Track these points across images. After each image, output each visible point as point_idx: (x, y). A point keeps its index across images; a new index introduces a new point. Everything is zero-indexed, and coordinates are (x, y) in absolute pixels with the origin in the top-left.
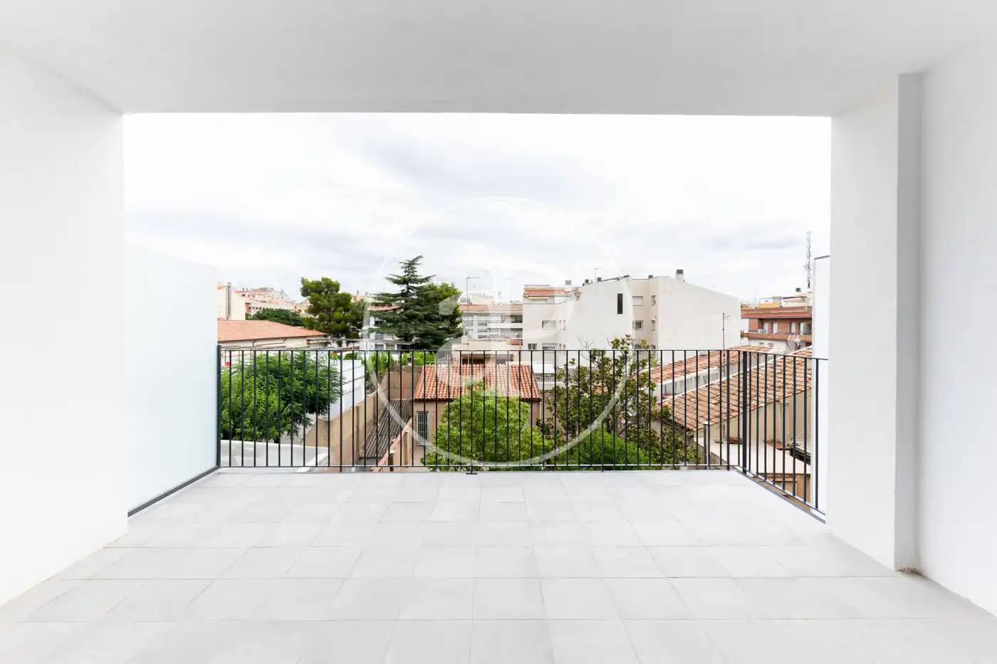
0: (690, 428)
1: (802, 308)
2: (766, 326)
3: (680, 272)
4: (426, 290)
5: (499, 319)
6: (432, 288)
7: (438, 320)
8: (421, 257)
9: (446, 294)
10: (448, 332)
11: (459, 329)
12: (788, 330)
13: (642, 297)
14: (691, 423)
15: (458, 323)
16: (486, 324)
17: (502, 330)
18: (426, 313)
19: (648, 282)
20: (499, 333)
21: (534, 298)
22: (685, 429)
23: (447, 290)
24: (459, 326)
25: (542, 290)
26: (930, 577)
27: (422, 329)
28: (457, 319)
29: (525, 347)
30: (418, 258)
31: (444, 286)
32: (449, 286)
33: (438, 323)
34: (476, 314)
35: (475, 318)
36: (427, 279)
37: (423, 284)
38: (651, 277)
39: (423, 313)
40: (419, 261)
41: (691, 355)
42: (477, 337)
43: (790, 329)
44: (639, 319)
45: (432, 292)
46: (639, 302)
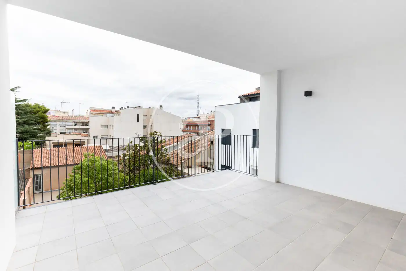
0: (176, 164)
1: (199, 121)
2: (189, 127)
3: (161, 106)
4: (24, 107)
5: (73, 124)
6: (28, 106)
7: (33, 124)
8: (19, 87)
9: (39, 110)
10: (41, 130)
11: (48, 129)
12: (195, 129)
13: (147, 115)
14: (176, 163)
15: (48, 126)
16: (65, 126)
17: (75, 129)
18: (24, 120)
19: (149, 110)
20: (73, 131)
21: (96, 114)
22: (174, 165)
23: (39, 108)
24: (48, 127)
25: (100, 111)
26: (282, 182)
27: (22, 129)
28: (47, 124)
29: (92, 137)
30: (17, 87)
31: (36, 105)
32: (40, 105)
33: (34, 125)
34: (58, 121)
35: (58, 123)
36: (24, 100)
37: (20, 103)
38: (150, 107)
39: (22, 120)
40: (17, 90)
41: (168, 138)
42: (59, 133)
43: (196, 128)
44: (146, 124)
45: (29, 108)
46: (145, 118)
